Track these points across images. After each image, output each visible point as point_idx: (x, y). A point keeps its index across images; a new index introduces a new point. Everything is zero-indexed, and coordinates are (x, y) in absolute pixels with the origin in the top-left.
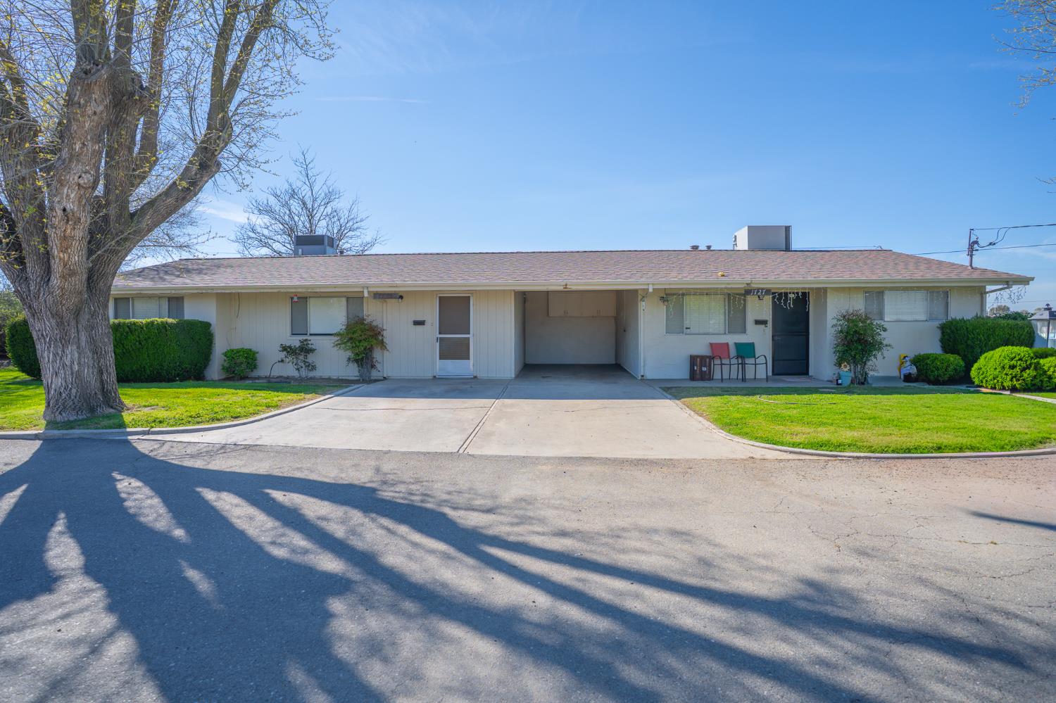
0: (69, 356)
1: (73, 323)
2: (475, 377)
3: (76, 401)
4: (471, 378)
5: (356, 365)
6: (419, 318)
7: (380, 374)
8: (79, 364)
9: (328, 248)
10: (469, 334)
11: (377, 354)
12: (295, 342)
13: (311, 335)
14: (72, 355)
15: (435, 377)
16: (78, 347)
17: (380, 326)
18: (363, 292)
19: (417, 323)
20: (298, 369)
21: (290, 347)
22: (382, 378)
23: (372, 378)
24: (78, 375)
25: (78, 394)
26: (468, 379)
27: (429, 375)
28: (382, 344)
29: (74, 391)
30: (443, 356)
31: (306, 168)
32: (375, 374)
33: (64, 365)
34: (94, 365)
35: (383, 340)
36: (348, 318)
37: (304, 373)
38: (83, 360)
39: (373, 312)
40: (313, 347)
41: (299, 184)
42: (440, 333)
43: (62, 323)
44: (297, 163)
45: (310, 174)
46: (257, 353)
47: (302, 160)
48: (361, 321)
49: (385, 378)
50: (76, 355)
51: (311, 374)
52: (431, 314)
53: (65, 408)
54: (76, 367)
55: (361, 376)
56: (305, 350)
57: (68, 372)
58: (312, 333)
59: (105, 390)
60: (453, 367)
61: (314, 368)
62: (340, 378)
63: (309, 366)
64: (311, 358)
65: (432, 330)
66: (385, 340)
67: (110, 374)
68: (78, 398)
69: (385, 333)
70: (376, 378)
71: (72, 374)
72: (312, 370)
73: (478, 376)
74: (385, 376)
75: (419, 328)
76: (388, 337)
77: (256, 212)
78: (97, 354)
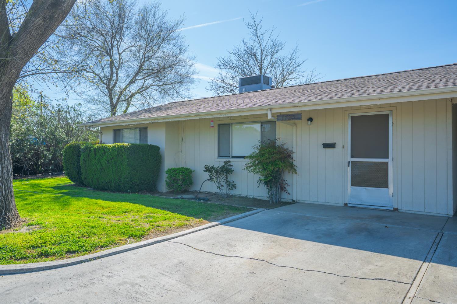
2: (396, 210)
4: (391, 210)
5: (266, 187)
6: (330, 141)
7: (290, 197)
9: (264, 86)
10: (387, 157)
11: (288, 177)
12: (219, 163)
13: (233, 157)
15: (346, 205)
17: (290, 149)
18: (267, 114)
19: (327, 146)
20: (219, 188)
21: (213, 168)
22: (291, 201)
23: (282, 200)
26: (386, 210)
27: (340, 202)
28: (292, 167)
30: (355, 182)
32: (285, 197)
35: (293, 162)
36: (262, 142)
37: (224, 190)
39: (284, 135)
40: (233, 168)
41: (252, 42)
42: (352, 157)
44: (249, 26)
45: (259, 33)
46: (193, 171)
47: (252, 23)
48: (273, 144)
49: (294, 201)
51: (232, 192)
52: (343, 135)
55: (271, 197)
56: (226, 170)
58: (234, 155)
60: (368, 196)
61: (234, 186)
63: (229, 185)
64: (231, 178)
65: (343, 153)
69: (294, 156)
70: (285, 200)
72: (232, 189)
73: (400, 208)
74: (295, 199)
75: (329, 151)
76: (297, 160)
77: (222, 67)
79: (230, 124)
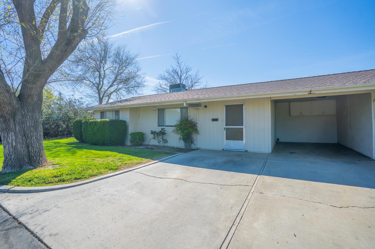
0: (11, 138)
1: (12, 120)
2: (246, 151)
3: (13, 162)
4: (244, 152)
5: (183, 141)
6: (215, 117)
7: (196, 146)
8: (16, 142)
9: (182, 89)
10: (243, 126)
11: (194, 136)
12: (158, 129)
13: (166, 126)
14: (12, 137)
15: (223, 149)
16: (15, 133)
17: (196, 122)
18: (183, 104)
19: (214, 120)
21: (155, 132)
22: (196, 149)
23: (192, 148)
24: (15, 148)
25: (15, 158)
26: (242, 152)
27: (220, 148)
28: (196, 131)
29: (13, 156)
30: (228, 138)
31: (177, 59)
32: (193, 146)
33: (8, 143)
34: (23, 143)
35: (197, 129)
36: (181, 118)
37: (162, 144)
38: (17, 140)
39: (192, 114)
41: (176, 66)
42: (226, 125)
43: (6, 120)
44: (174, 58)
45: (179, 62)
46: (145, 134)
47: (176, 57)
48: (187, 119)
49: (198, 148)
50: (14, 138)
51: (165, 145)
52: (221, 115)
53: (7, 165)
54: (14, 144)
55: (186, 147)
56: (162, 133)
57: (10, 146)
58: (166, 125)
59: (30, 156)
60: (234, 145)
62: (178, 147)
63: (164, 141)
64: (165, 137)
65: (222, 123)
66: (198, 129)
67: (34, 147)
68: (14, 160)
69: (198, 125)
71: (12, 147)
72: (166, 143)
73: (248, 150)
74: (198, 147)
75: (215, 122)
76: (199, 127)
77: (160, 79)
78: (25, 137)
79: (164, 109)
